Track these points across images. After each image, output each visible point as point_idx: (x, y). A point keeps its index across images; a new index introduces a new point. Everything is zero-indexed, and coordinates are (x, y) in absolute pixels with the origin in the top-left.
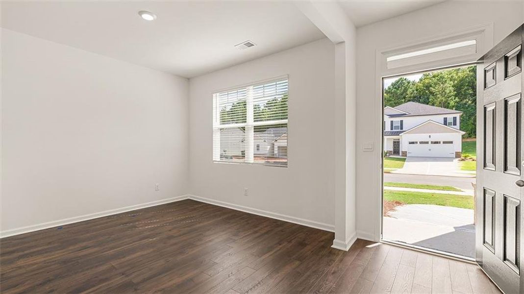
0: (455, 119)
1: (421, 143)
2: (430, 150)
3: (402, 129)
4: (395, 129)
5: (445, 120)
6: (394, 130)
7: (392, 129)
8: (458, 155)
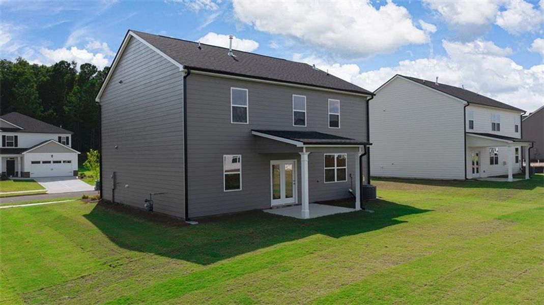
0: (67, 138)
1: (44, 162)
2: (52, 169)
3: (17, 146)
4: (8, 146)
5: (60, 138)
6: (6, 147)
7: (4, 145)
8: (75, 173)
